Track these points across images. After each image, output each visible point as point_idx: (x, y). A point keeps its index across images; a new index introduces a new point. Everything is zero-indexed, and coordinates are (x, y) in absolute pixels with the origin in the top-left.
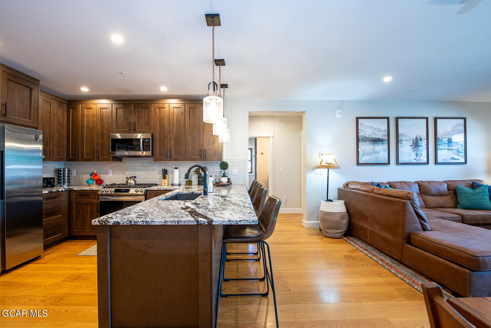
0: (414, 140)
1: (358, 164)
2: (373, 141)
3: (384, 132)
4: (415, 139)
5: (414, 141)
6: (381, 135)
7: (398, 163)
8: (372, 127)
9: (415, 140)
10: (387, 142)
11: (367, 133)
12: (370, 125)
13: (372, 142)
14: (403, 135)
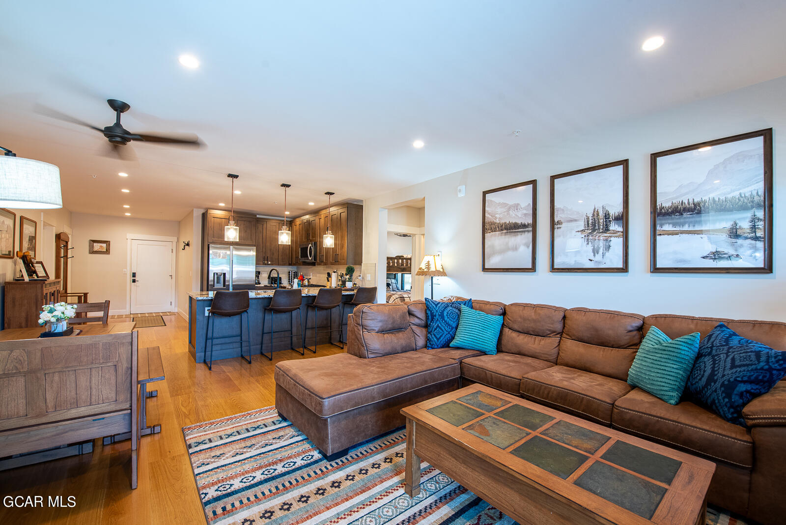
0: (588, 218)
1: (485, 269)
2: (506, 229)
3: (525, 210)
4: (590, 215)
5: (588, 221)
6: (520, 216)
7: (553, 269)
8: (505, 205)
9: (590, 218)
10: (531, 229)
11: (496, 215)
12: (502, 201)
13: (505, 231)
14: (563, 210)
